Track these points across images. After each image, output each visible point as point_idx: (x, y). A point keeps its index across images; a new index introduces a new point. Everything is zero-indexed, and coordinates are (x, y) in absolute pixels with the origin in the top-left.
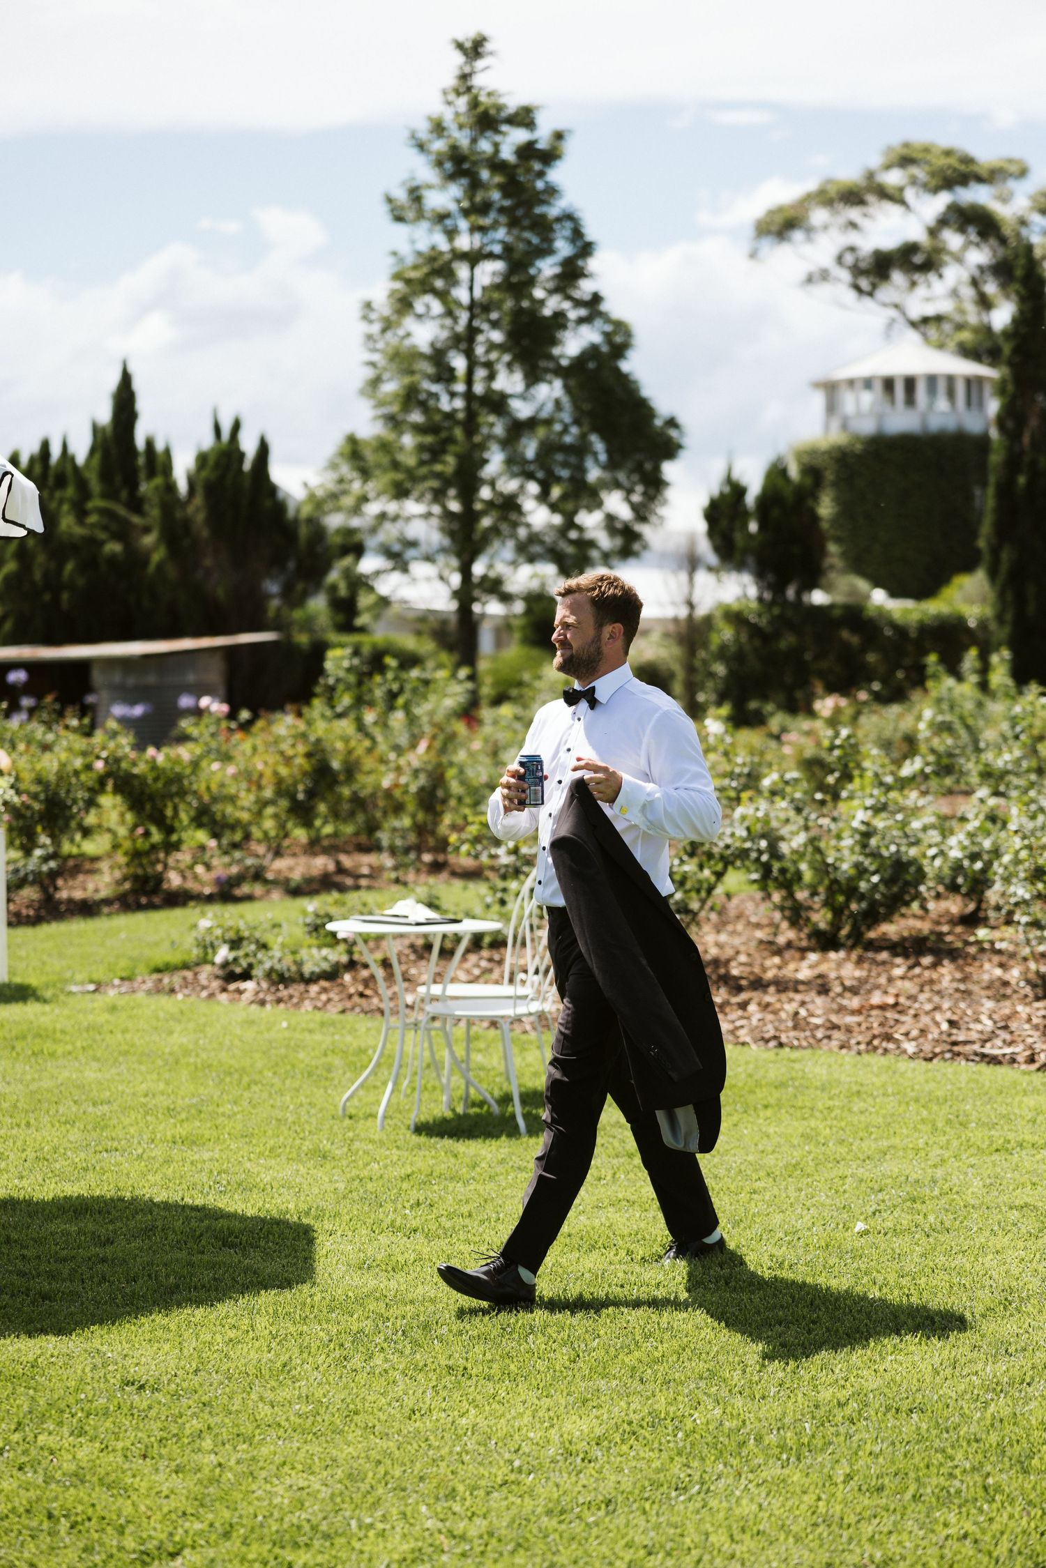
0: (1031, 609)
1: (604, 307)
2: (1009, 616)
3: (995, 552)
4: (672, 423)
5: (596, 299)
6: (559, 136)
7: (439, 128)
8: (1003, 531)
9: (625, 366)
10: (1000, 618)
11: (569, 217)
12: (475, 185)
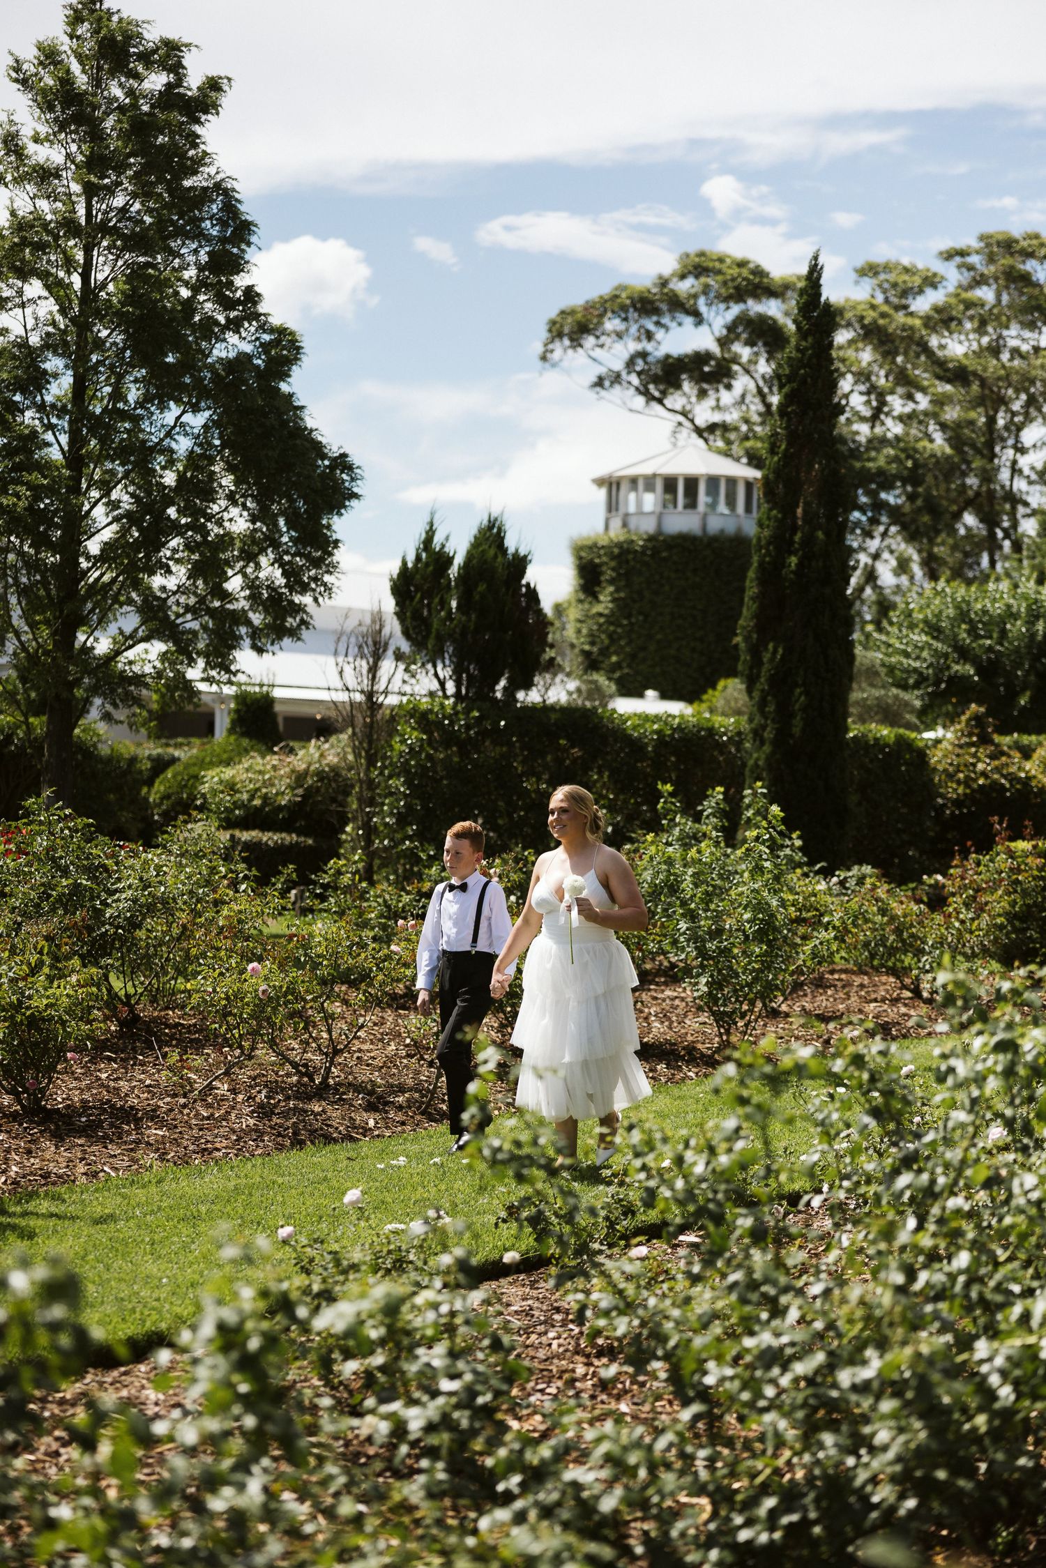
0: (797, 726)
1: (262, 308)
2: (768, 734)
3: (755, 652)
4: (342, 463)
5: (251, 296)
6: (214, 85)
7: (49, 55)
8: (766, 626)
9: (284, 387)
10: (757, 734)
11: (221, 189)
12: (95, 135)
